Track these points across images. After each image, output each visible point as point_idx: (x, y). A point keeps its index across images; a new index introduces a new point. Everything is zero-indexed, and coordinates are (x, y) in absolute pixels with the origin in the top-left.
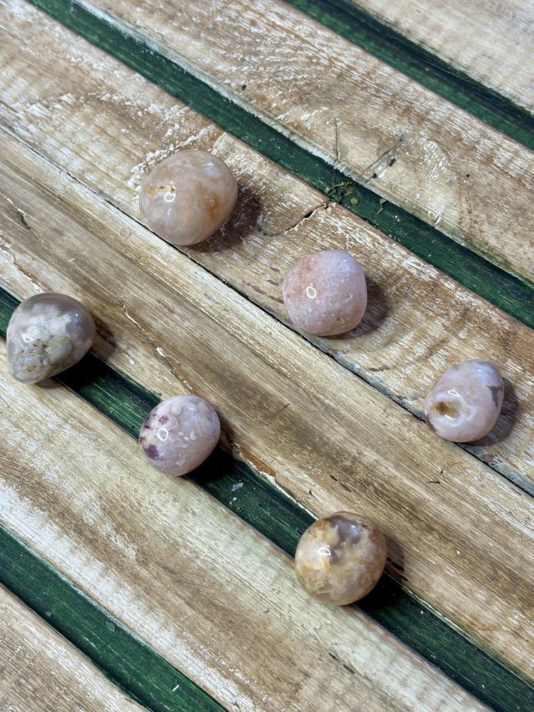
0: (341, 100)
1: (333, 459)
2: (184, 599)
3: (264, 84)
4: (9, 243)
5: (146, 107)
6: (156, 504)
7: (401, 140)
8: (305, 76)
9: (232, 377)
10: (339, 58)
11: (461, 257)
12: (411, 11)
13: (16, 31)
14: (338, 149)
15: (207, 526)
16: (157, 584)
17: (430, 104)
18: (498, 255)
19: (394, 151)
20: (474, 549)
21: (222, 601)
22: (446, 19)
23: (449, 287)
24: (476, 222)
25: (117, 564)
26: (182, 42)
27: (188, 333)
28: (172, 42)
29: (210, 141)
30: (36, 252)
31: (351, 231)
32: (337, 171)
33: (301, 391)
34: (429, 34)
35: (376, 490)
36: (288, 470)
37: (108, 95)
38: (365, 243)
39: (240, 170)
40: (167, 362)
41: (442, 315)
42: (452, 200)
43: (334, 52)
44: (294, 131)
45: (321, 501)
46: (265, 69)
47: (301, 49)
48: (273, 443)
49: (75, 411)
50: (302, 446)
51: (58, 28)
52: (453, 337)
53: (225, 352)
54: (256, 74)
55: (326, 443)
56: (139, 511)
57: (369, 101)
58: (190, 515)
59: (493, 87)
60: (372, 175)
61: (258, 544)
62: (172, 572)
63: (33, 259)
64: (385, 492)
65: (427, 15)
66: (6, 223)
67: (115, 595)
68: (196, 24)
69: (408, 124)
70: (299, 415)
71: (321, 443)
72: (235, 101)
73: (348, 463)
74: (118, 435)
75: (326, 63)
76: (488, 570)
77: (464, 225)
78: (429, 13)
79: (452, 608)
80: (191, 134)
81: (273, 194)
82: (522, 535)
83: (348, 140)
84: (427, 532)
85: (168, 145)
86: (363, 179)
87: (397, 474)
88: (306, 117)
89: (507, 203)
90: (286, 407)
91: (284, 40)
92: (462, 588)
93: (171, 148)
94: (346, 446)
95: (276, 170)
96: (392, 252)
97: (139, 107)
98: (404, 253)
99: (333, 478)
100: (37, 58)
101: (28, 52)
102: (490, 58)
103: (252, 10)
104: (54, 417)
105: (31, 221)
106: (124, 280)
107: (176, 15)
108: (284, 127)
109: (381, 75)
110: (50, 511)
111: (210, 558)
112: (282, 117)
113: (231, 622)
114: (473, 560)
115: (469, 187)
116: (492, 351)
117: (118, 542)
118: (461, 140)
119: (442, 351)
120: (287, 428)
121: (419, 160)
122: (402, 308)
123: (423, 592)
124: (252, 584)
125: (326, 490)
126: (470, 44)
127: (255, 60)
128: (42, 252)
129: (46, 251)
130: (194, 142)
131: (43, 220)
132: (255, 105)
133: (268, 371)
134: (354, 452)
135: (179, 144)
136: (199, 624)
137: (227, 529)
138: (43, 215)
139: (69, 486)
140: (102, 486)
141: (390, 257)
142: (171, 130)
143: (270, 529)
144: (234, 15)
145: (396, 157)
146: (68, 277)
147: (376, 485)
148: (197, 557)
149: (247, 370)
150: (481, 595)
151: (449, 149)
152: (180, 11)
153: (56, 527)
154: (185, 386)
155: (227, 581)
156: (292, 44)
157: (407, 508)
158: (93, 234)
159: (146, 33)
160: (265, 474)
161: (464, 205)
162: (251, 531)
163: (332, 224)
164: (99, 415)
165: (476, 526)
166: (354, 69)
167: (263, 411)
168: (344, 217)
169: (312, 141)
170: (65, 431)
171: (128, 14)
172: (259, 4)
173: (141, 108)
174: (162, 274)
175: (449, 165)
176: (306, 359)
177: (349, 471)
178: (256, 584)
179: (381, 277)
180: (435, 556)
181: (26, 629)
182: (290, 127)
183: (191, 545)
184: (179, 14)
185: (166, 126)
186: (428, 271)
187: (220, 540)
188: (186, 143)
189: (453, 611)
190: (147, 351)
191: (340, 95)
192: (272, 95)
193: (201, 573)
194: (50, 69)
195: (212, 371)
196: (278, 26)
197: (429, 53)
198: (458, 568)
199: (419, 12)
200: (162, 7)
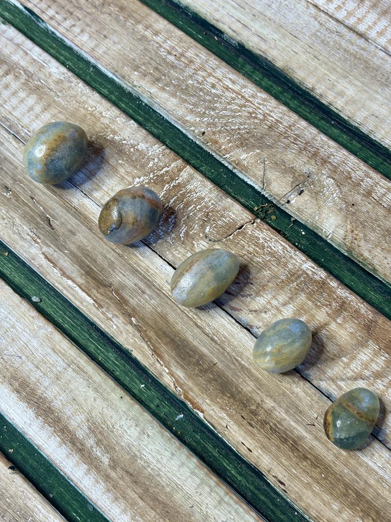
0: (270, 146)
1: (244, 404)
2: (138, 494)
3: (218, 131)
4: (40, 239)
5: (136, 145)
6: (124, 427)
7: (308, 177)
8: (246, 127)
9: (180, 341)
10: (271, 114)
11: (344, 262)
12: (324, 80)
13: (52, 86)
14: (265, 181)
15: (157, 445)
16: (121, 482)
17: (331, 150)
18: (369, 264)
19: (303, 184)
20: (334, 474)
21: (162, 497)
22: (349, 87)
23: (333, 285)
24: (356, 239)
25: (96, 467)
26: (164, 98)
27: (153, 308)
28: (157, 98)
29: (178, 172)
30: (57, 246)
31: (269, 241)
32: (263, 196)
33: (226, 354)
34: (335, 98)
35: (271, 428)
36: (213, 410)
37: (111, 135)
38: (278, 250)
39: (196, 194)
40: (137, 328)
41: (326, 306)
42: (340, 222)
43: (267, 109)
44: (236, 166)
45: (233, 433)
46: (219, 120)
47: (245, 106)
48: (205, 390)
49: (76, 359)
50: (224, 394)
51: (81, 85)
52: (333, 322)
53: (177, 323)
54: (212, 124)
55: (240, 393)
56: (112, 432)
57: (289, 147)
58: (146, 437)
59: (377, 139)
60: (287, 201)
61: (189, 460)
62: (131, 475)
63: (55, 251)
64: (277, 430)
65: (336, 83)
66: (38, 225)
67: (93, 488)
68: (174, 86)
69: (315, 165)
70: (224, 371)
71: (237, 392)
72: (197, 142)
73: (254, 408)
74: (102, 377)
75: (261, 117)
76: (342, 489)
77: (347, 240)
78: (337, 82)
79: (315, 513)
80: (166, 166)
81: (217, 211)
82: (367, 466)
83: (272, 175)
84: (303, 460)
85: (150, 173)
86: (280, 203)
87: (287, 418)
88: (244, 156)
89: (379, 226)
90: (215, 364)
91: (234, 99)
92: (323, 500)
93: (151, 176)
94: (253, 395)
95: (221, 194)
96: (295, 257)
97: (132, 145)
98: (304, 259)
99: (243, 417)
100: (66, 106)
101: (60, 102)
102: (376, 117)
103: (213, 76)
104: (62, 363)
105: (55, 223)
106: (114, 269)
107: (161, 78)
108: (229, 163)
109: (298, 127)
110: (55, 428)
111: (157, 467)
112: (228, 156)
113: (167, 512)
114: (333, 481)
115: (353, 213)
116: (359, 333)
117: (98, 452)
118: (351, 178)
119: (324, 331)
120: (215, 380)
121: (320, 192)
122: (299, 299)
123: (296, 501)
124: (183, 487)
125: (237, 426)
126: (363, 106)
127: (213, 113)
128: (61, 247)
129: (63, 246)
130: (167, 172)
131: (63, 223)
132: (210, 147)
133: (205, 338)
134: (259, 400)
135: (156, 173)
136: (146, 512)
137: (169, 448)
138: (63, 220)
139: (68, 411)
140: (90, 413)
141: (294, 261)
142: (152, 162)
143: (199, 449)
144: (200, 79)
145: (304, 189)
146: (76, 265)
147: (271, 424)
148: (148, 466)
149: (190, 337)
150: (336, 506)
151: (341, 185)
152: (164, 75)
153: (58, 439)
154: (149, 346)
155: (167, 484)
156: (239, 103)
157: (291, 442)
158: (95, 234)
159: (140, 91)
160: (197, 411)
161: (348, 226)
162: (185, 451)
163: (256, 235)
164: (91, 363)
165: (337, 458)
166: (281, 123)
167: (199, 367)
168: (264, 231)
169: (247, 175)
170: (68, 372)
171: (129, 76)
172: (219, 72)
173: (133, 146)
174: (139, 266)
175: (341, 196)
176: (231, 331)
177: (254, 413)
178: (185, 487)
179: (287, 275)
180: (307, 477)
181: (35, 506)
182: (233, 164)
183: (145, 458)
184: (163, 78)
185: (149, 159)
186: (320, 273)
187: (164, 455)
188: (162, 172)
189: (315, 516)
190: (125, 319)
191: (269, 141)
192: (222, 140)
193: (150, 477)
194: (73, 115)
195: (167, 336)
196: (230, 89)
197: (334, 112)
198: (322, 486)
199: (330, 81)
200: (152, 71)
